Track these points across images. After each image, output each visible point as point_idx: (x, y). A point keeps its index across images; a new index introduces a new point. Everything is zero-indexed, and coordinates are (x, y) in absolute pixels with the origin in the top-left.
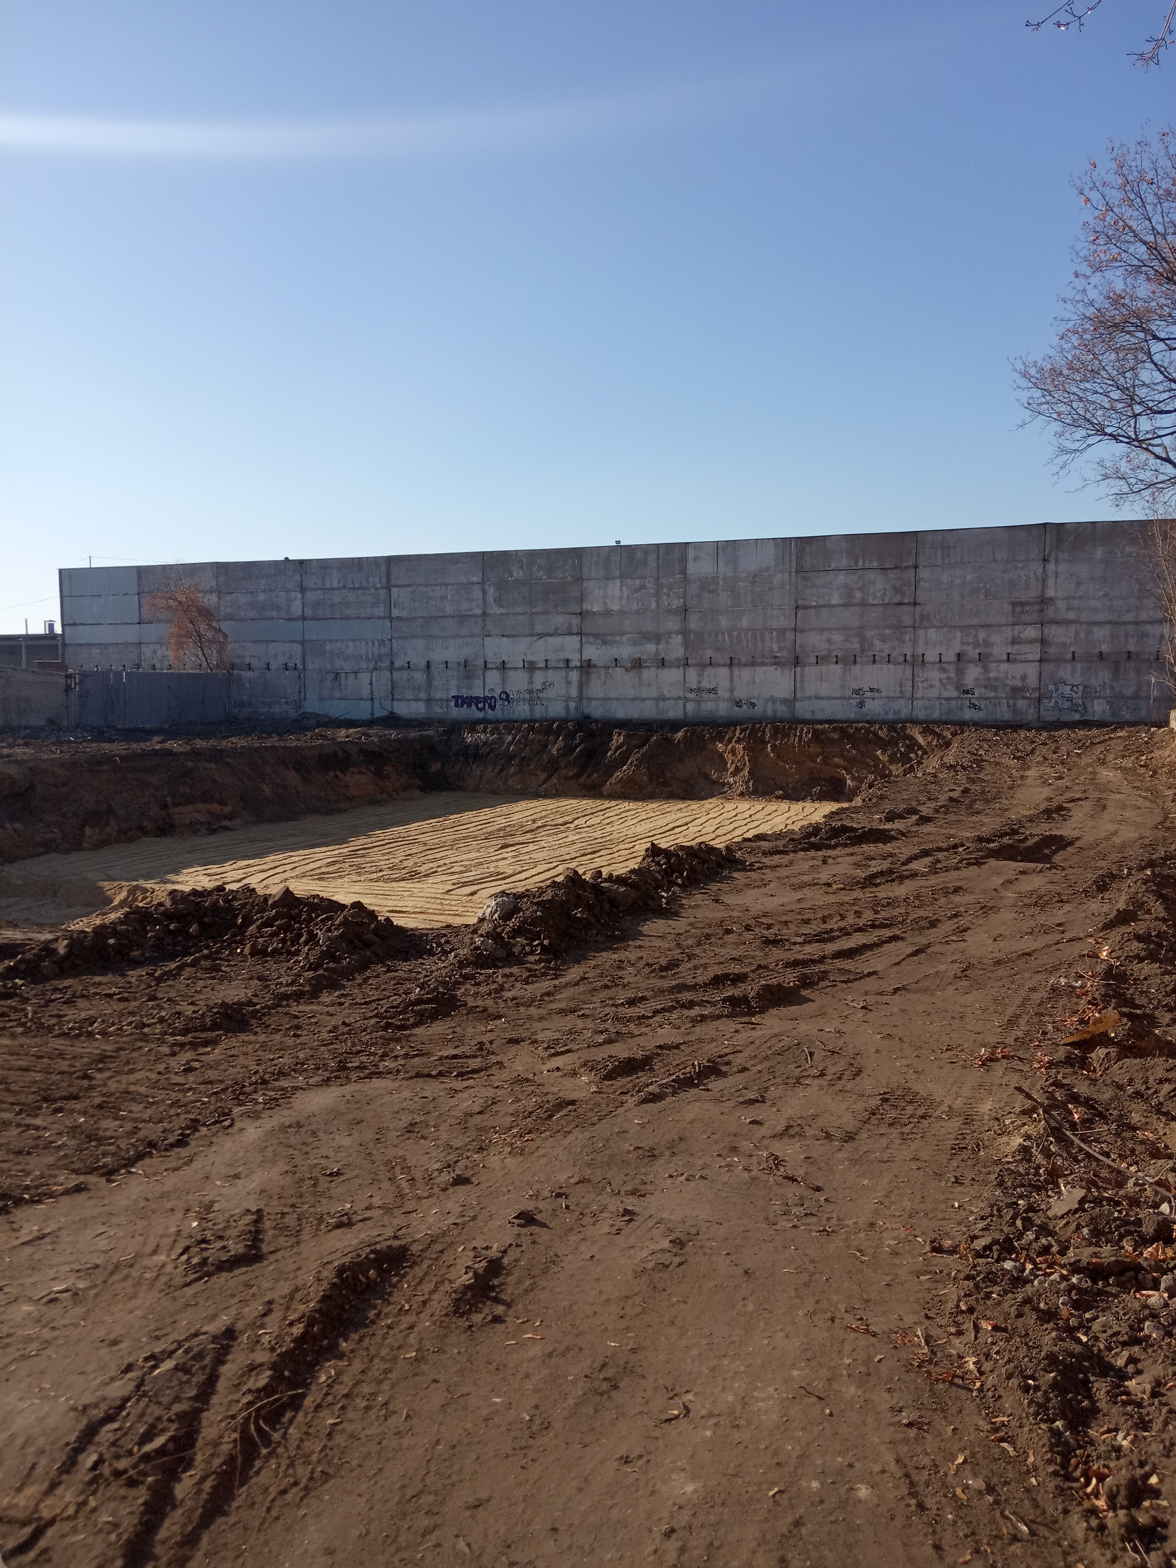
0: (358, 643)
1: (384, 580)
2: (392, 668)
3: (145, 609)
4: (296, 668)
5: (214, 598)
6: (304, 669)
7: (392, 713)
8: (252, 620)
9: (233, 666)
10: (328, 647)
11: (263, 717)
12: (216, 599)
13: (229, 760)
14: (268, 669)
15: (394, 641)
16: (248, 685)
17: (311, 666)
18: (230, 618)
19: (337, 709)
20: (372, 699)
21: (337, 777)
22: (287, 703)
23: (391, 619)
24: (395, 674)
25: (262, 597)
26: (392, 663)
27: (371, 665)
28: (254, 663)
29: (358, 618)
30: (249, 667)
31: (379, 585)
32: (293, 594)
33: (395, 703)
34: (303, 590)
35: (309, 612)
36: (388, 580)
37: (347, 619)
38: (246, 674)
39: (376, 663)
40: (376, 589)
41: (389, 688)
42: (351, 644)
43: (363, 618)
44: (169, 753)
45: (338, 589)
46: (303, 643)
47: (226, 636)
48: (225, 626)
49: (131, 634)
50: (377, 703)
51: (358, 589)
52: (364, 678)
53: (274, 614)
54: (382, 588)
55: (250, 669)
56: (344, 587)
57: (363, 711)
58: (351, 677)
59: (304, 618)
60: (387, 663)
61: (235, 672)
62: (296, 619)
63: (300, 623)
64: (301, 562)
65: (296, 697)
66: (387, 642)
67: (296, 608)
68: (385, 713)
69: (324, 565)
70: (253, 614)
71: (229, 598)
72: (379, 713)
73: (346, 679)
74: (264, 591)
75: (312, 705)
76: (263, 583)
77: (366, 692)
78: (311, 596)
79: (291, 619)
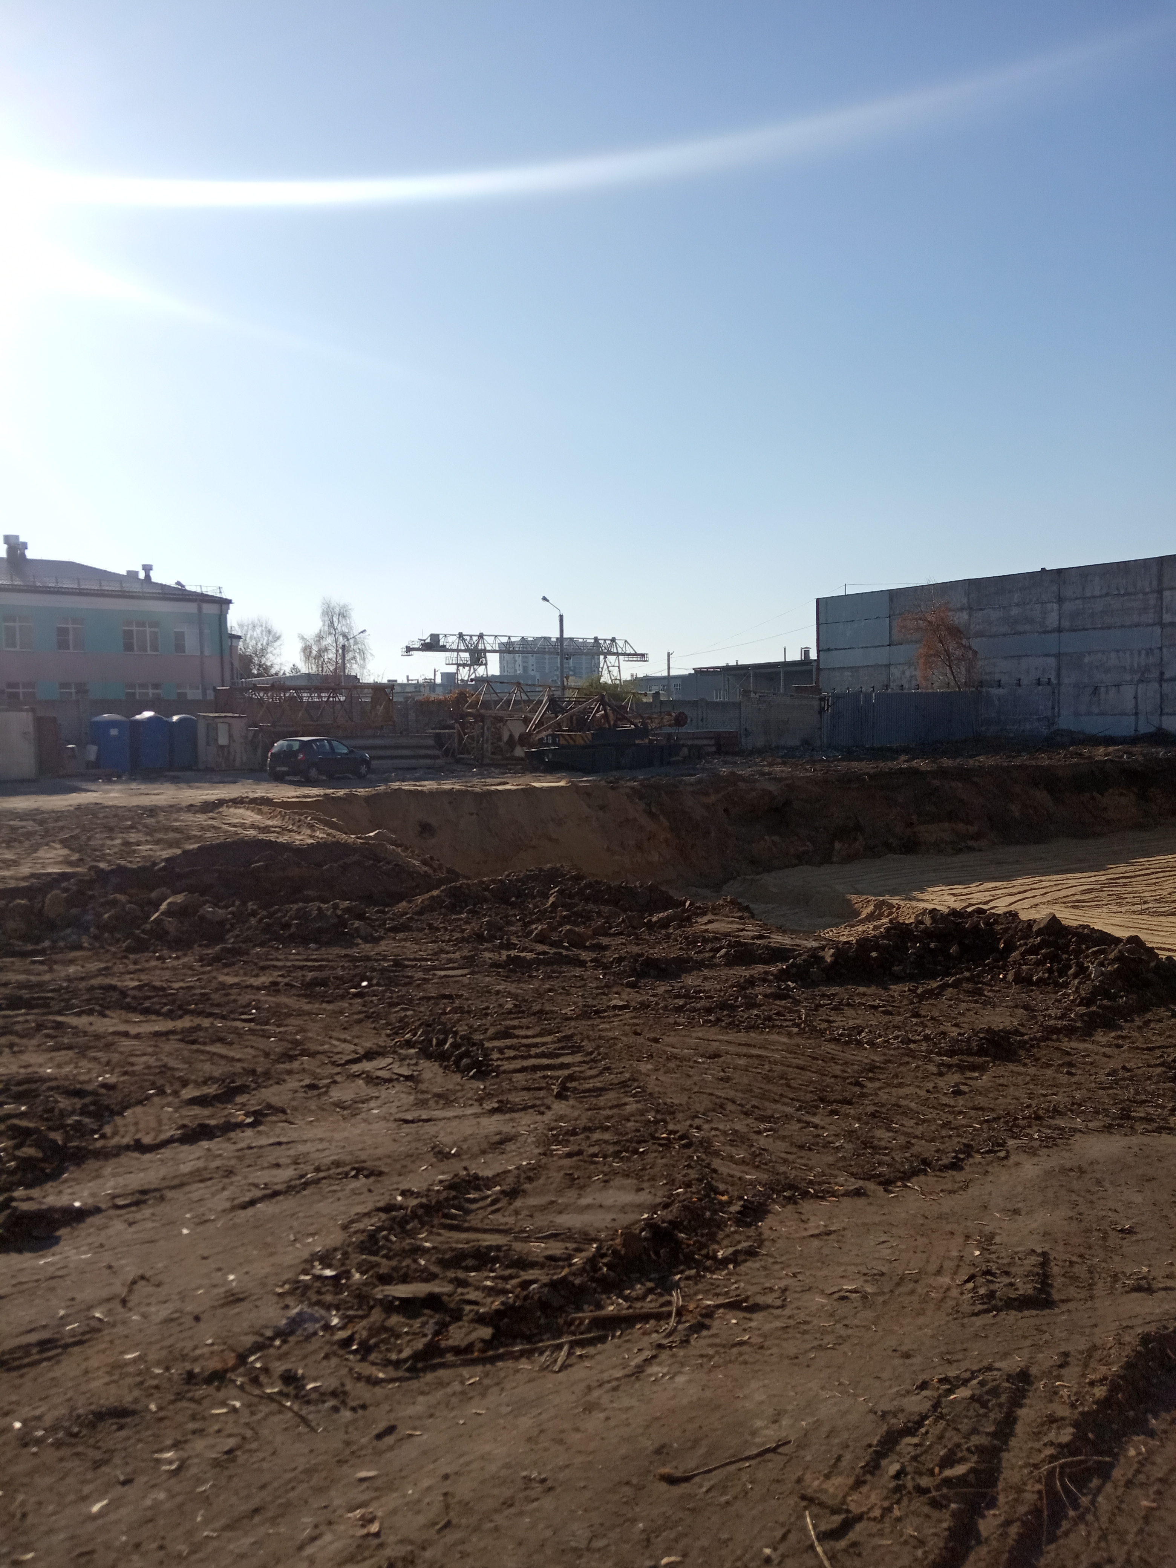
0: (1121, 654)
1: (1155, 583)
2: (1161, 680)
3: (895, 631)
4: (1049, 683)
5: (965, 616)
6: (1059, 684)
7: (1160, 729)
8: (1004, 635)
9: (981, 684)
10: (1087, 660)
11: (1011, 735)
12: (966, 617)
13: (975, 779)
14: (1019, 685)
15: (1165, 650)
16: (997, 702)
17: (1066, 681)
18: (981, 634)
19: (1094, 725)
20: (1136, 714)
21: (1093, 798)
22: (1039, 720)
23: (1162, 625)
24: (1165, 685)
25: (1015, 611)
26: (1162, 673)
27: (1137, 677)
28: (1004, 679)
29: (1123, 626)
30: (999, 684)
31: (1148, 590)
32: (1049, 606)
33: (1164, 718)
34: (1060, 600)
35: (1066, 624)
36: (1160, 582)
37: (1109, 628)
38: (995, 691)
39: (1143, 674)
40: (1146, 594)
41: (1158, 700)
42: (1113, 655)
43: (1131, 626)
44: (916, 772)
45: (1101, 596)
46: (1058, 656)
47: (975, 653)
48: (975, 643)
49: (880, 656)
50: (1142, 718)
51: (1124, 595)
52: (1128, 691)
53: (1028, 627)
54: (1152, 592)
55: (999, 686)
56: (1107, 594)
57: (1125, 727)
58: (1113, 692)
59: (1060, 630)
60: (1155, 674)
61: (984, 690)
62: (1050, 632)
63: (1056, 635)
64: (1059, 571)
65: (1049, 714)
66: (1157, 651)
67: (1052, 620)
68: (1152, 729)
69: (1085, 573)
70: (1004, 629)
71: (980, 614)
72: (1144, 729)
73: (1107, 692)
74: (1017, 605)
75: (1066, 721)
76: (1016, 597)
77: (1129, 706)
78: (1068, 606)
79: (1045, 632)
